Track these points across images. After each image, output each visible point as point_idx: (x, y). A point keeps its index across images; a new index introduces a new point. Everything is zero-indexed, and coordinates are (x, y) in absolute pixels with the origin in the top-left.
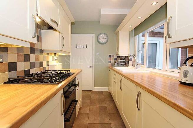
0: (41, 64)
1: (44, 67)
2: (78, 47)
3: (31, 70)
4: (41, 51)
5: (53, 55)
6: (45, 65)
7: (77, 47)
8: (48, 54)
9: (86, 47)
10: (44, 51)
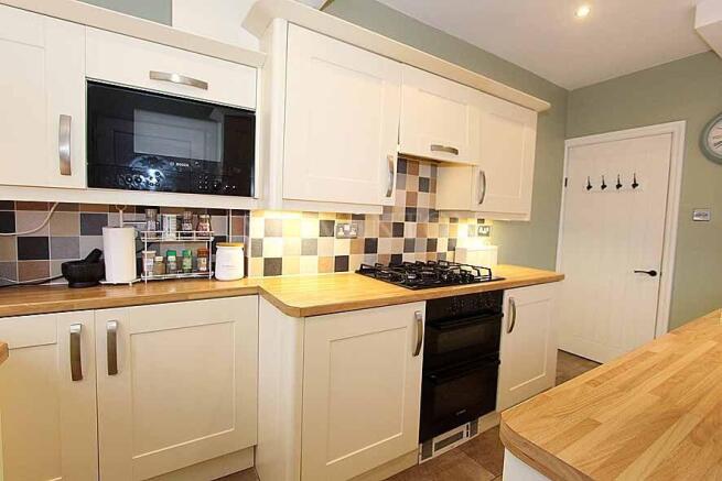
0: (432, 245)
1: (438, 251)
2: (597, 186)
3: (404, 254)
4: (434, 214)
5: (474, 222)
6: (442, 247)
7: (589, 187)
8: (453, 220)
9: (635, 185)
10: (441, 214)
